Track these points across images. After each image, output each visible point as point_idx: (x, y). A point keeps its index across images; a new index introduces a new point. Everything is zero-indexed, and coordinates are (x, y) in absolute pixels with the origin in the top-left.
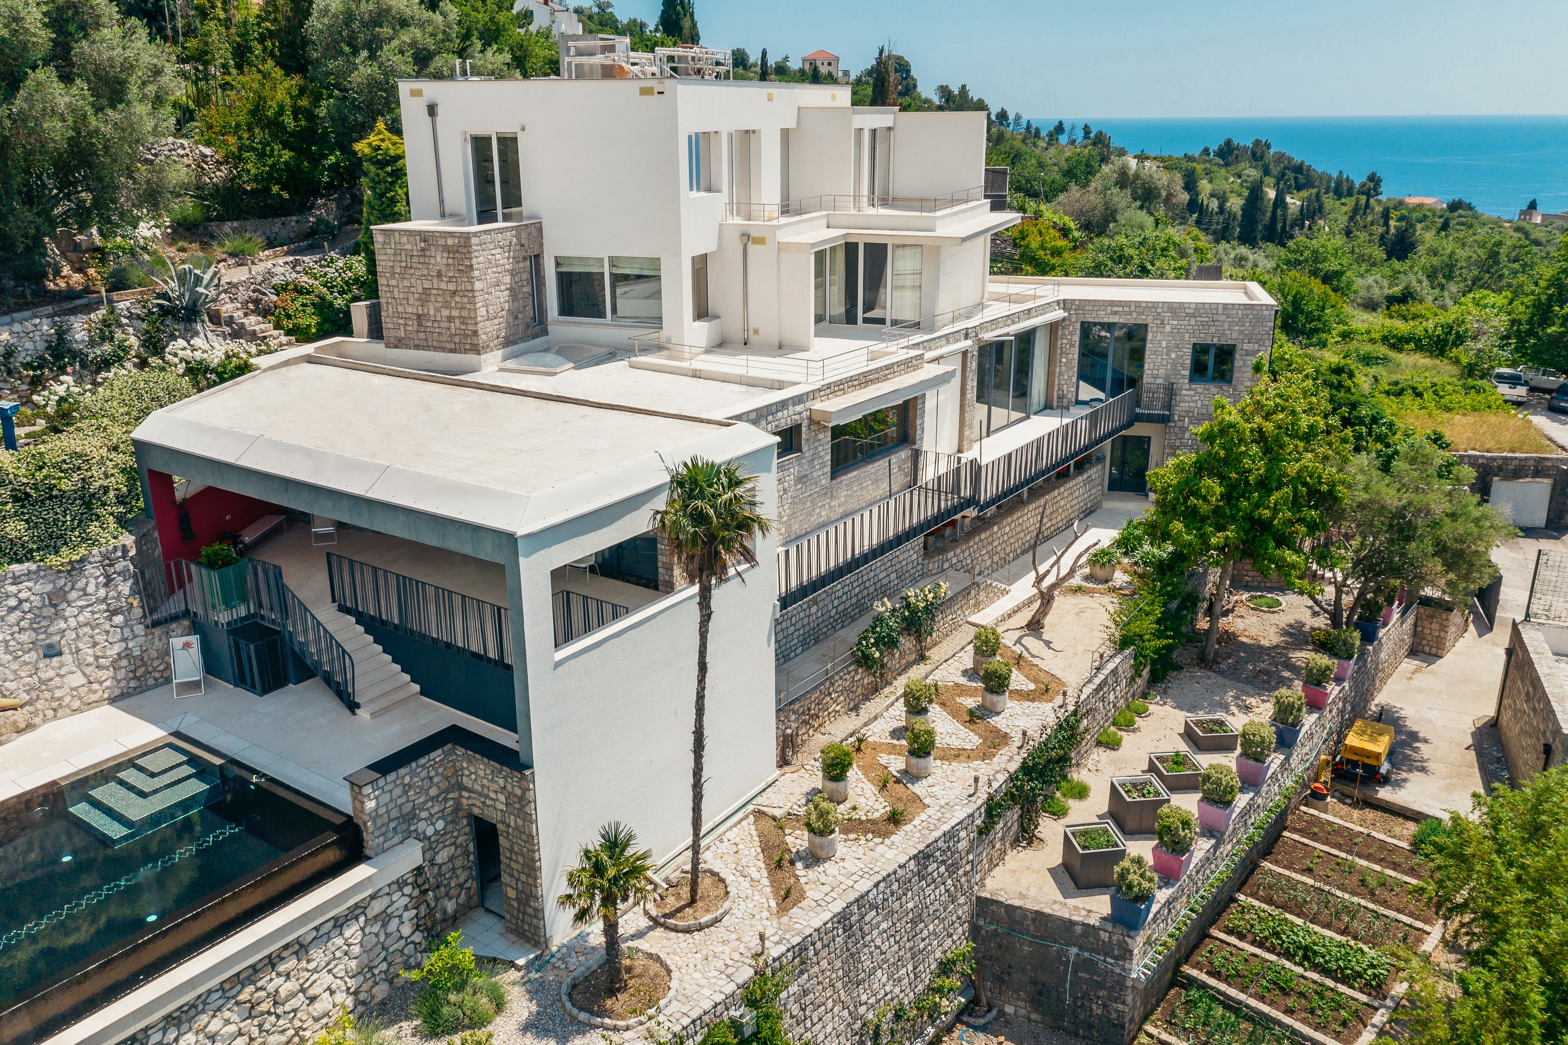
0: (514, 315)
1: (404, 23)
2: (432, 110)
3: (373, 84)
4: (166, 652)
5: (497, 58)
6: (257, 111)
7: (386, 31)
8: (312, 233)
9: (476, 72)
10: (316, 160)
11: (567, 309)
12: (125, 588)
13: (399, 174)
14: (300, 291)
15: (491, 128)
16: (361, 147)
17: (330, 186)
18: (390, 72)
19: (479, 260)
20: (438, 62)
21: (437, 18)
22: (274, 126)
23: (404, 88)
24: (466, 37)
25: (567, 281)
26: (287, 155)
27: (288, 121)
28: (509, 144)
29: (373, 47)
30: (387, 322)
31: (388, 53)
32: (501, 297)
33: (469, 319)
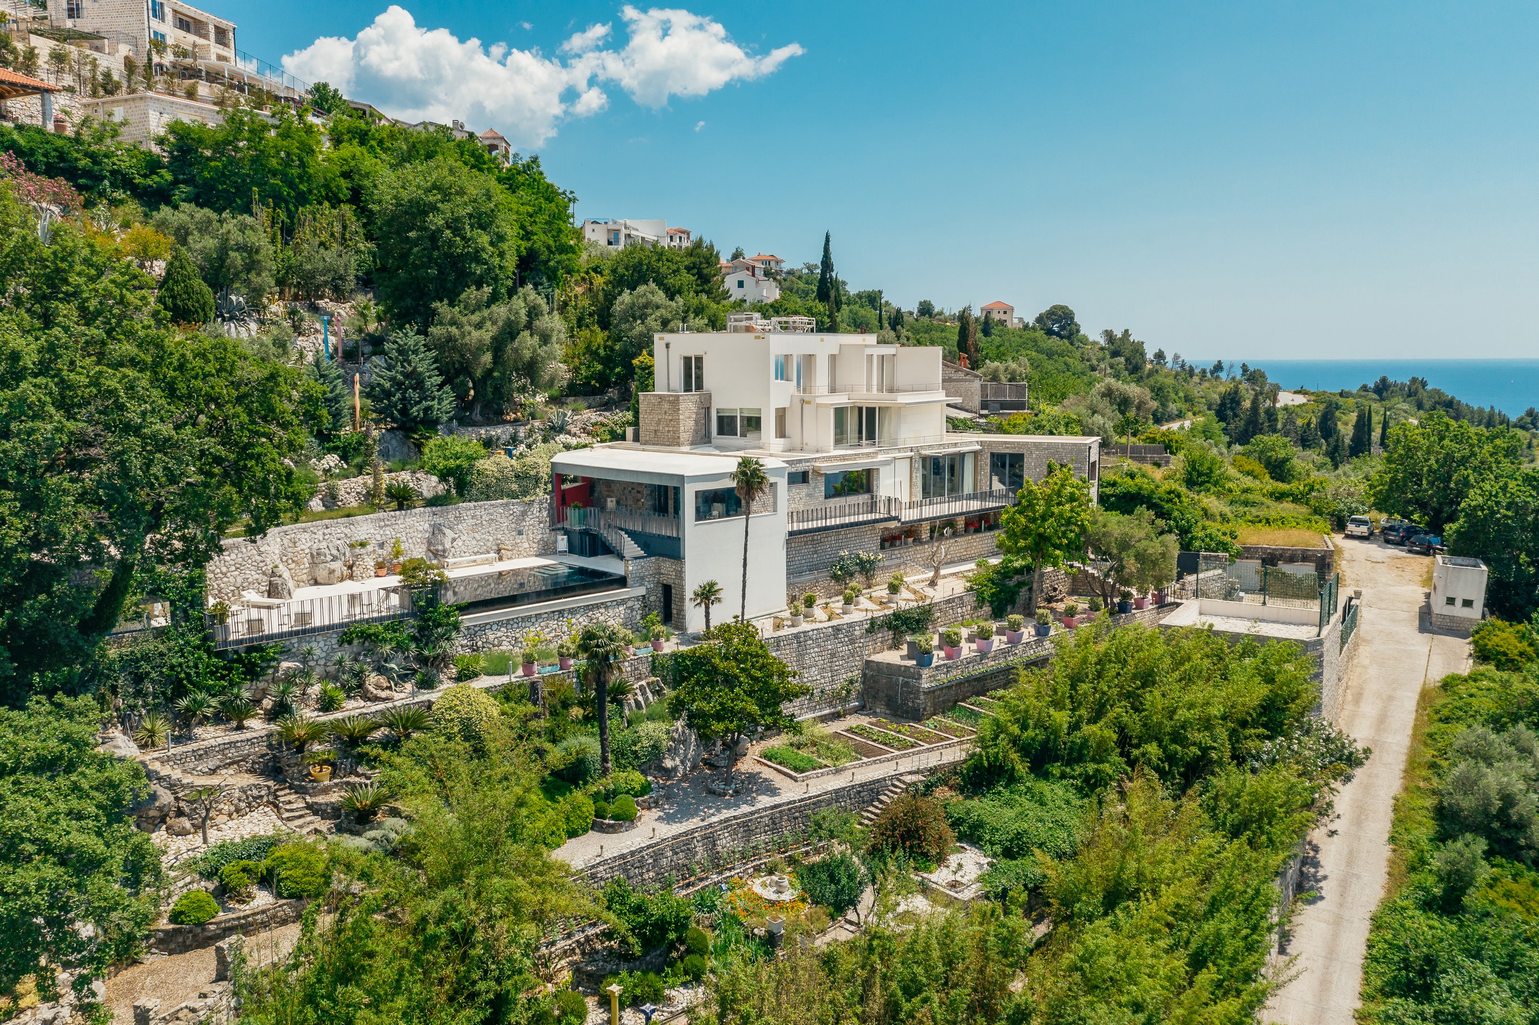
0: (696, 431)
1: (658, 307)
2: (667, 346)
3: (641, 335)
4: (556, 542)
5: (701, 322)
6: (588, 348)
7: (650, 311)
8: (606, 404)
9: (689, 329)
10: (612, 370)
11: (721, 432)
12: (545, 514)
13: (651, 374)
14: (603, 425)
15: (692, 353)
16: (635, 362)
17: (616, 383)
18: (649, 329)
19: (682, 406)
20: (672, 324)
21: (673, 304)
22: (594, 354)
23: (656, 337)
24: (686, 312)
25: (721, 419)
26: (600, 367)
27: (602, 352)
28: (699, 360)
29: (643, 318)
30: (642, 434)
31: (650, 321)
32: (691, 424)
33: (677, 431)
